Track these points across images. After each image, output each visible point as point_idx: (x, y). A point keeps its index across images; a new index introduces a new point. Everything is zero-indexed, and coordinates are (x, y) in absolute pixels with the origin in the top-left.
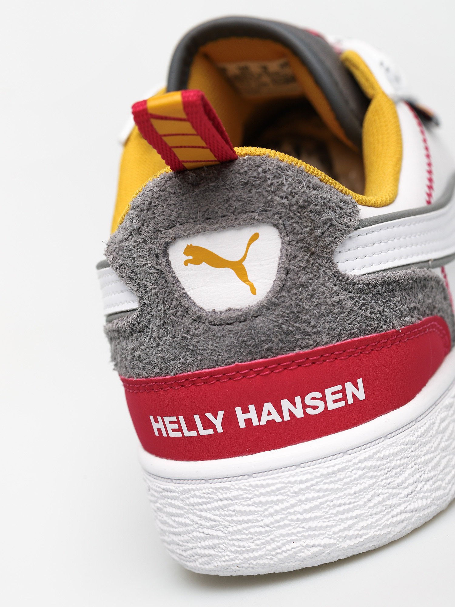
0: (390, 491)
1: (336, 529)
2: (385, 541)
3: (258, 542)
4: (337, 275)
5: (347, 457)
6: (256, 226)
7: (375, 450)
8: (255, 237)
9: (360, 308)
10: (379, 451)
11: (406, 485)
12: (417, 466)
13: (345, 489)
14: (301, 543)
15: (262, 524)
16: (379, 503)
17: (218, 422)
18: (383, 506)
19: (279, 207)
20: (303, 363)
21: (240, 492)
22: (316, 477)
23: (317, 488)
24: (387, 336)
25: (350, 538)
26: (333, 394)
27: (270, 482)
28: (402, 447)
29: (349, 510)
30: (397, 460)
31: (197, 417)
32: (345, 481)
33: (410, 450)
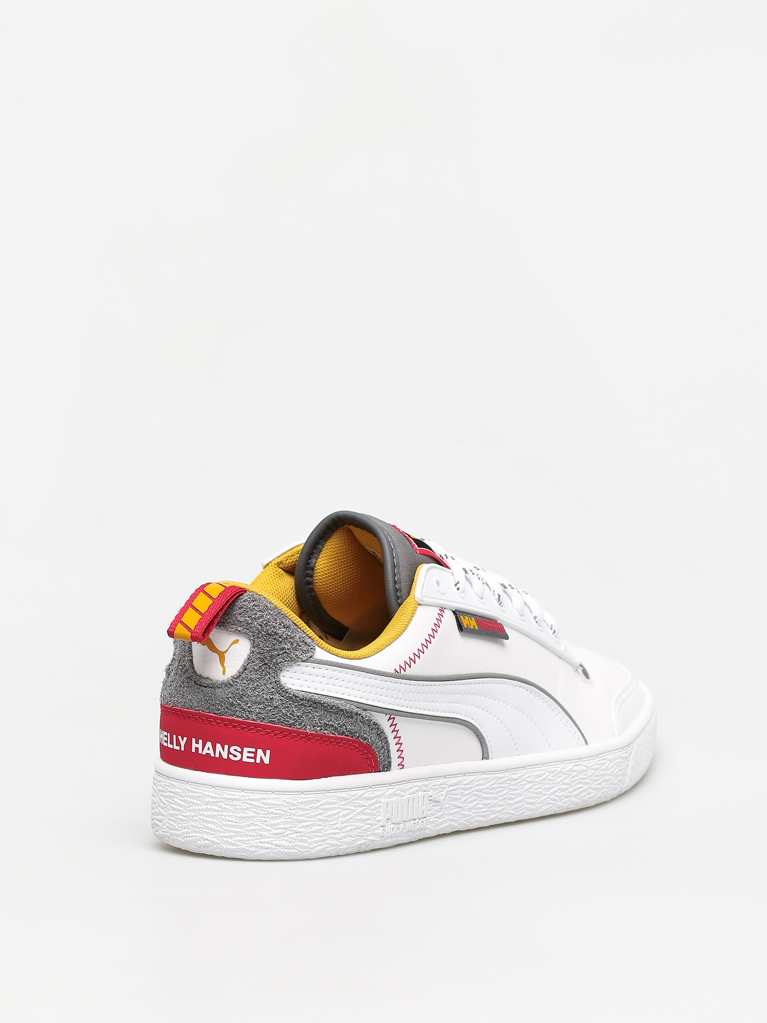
0: (264, 826)
1: (222, 834)
2: (252, 857)
3: (179, 825)
4: (278, 682)
5: (243, 794)
6: (239, 636)
7: (262, 797)
8: (236, 641)
9: (285, 708)
10: (265, 799)
11: (277, 827)
12: (290, 820)
13: (236, 813)
14: (201, 835)
15: (184, 814)
16: (254, 830)
17: (183, 743)
18: (256, 833)
19: (255, 629)
20: (245, 728)
21: (180, 791)
22: (221, 798)
23: (219, 804)
24: (299, 733)
25: (230, 844)
26: (248, 752)
27: (196, 790)
28: (283, 803)
29: (234, 826)
30: (276, 809)
31: (175, 736)
32: (237, 807)
33: (289, 808)
